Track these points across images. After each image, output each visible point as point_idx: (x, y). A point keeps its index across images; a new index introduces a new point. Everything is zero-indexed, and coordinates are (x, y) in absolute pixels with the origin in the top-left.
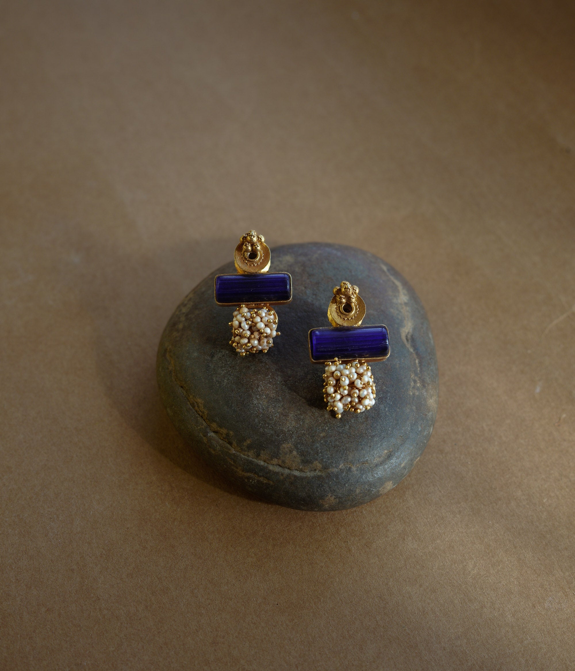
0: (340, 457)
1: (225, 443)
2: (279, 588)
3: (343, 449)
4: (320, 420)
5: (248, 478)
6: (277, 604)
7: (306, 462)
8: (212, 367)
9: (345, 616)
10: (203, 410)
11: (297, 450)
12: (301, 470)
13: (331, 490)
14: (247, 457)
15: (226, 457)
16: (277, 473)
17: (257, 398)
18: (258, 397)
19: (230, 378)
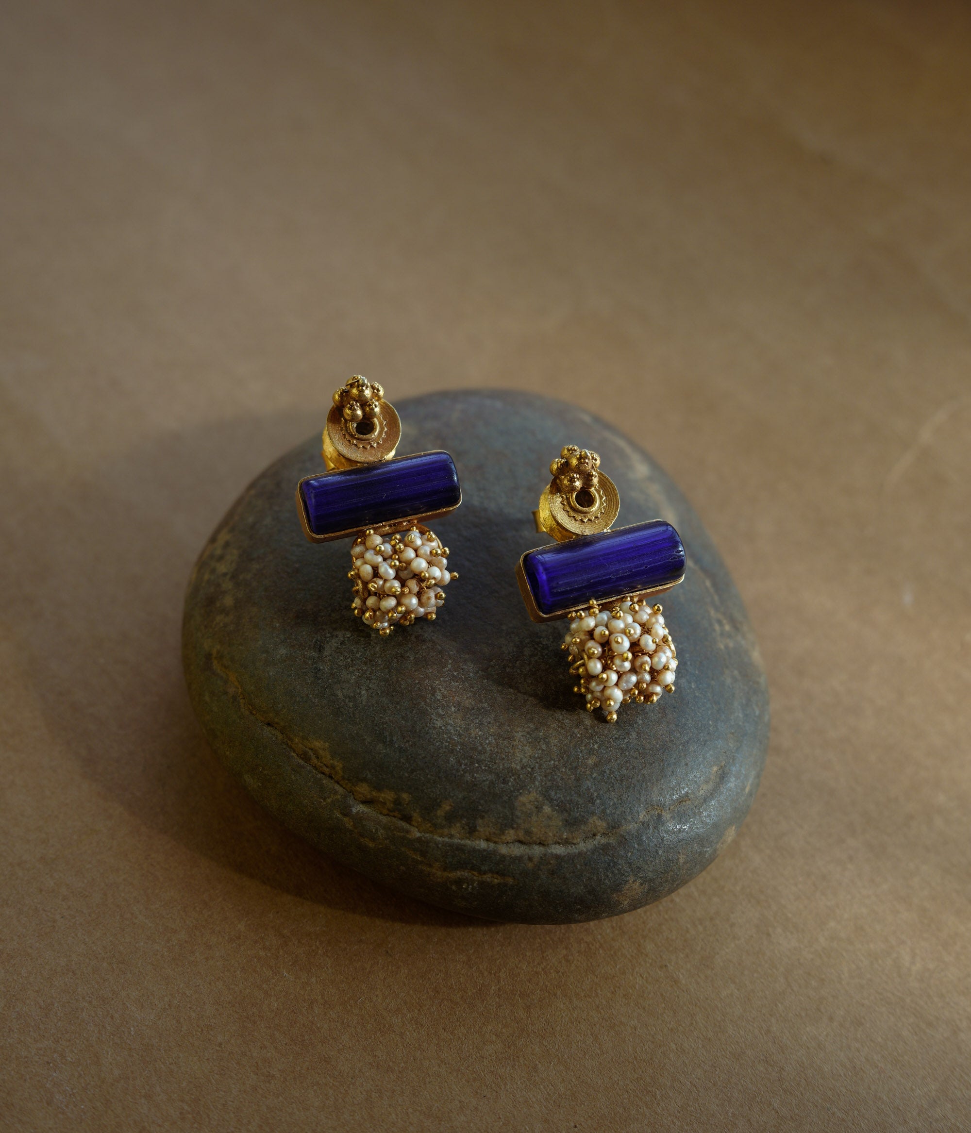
0: (636, 799)
1: (394, 820)
2: (568, 1092)
3: (638, 781)
4: (578, 732)
5: (459, 882)
6: (576, 1127)
7: (572, 823)
8: (326, 670)
9: (713, 1115)
10: (331, 762)
11: (550, 802)
12: (567, 842)
13: (632, 870)
14: (449, 838)
15: (403, 849)
16: (519, 859)
17: (439, 715)
18: (440, 711)
19: (370, 686)
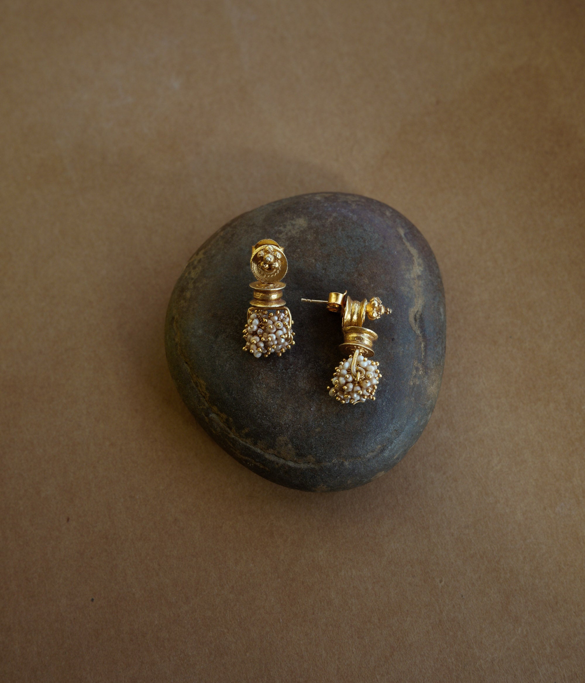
0: (333, 453)
1: (225, 426)
3: (337, 445)
4: (317, 414)
5: (246, 461)
8: (216, 348)
10: (205, 392)
11: (292, 444)
12: (295, 462)
13: (323, 481)
14: (245, 443)
16: (273, 462)
17: (257, 387)
18: (258, 385)
19: (232, 363)
